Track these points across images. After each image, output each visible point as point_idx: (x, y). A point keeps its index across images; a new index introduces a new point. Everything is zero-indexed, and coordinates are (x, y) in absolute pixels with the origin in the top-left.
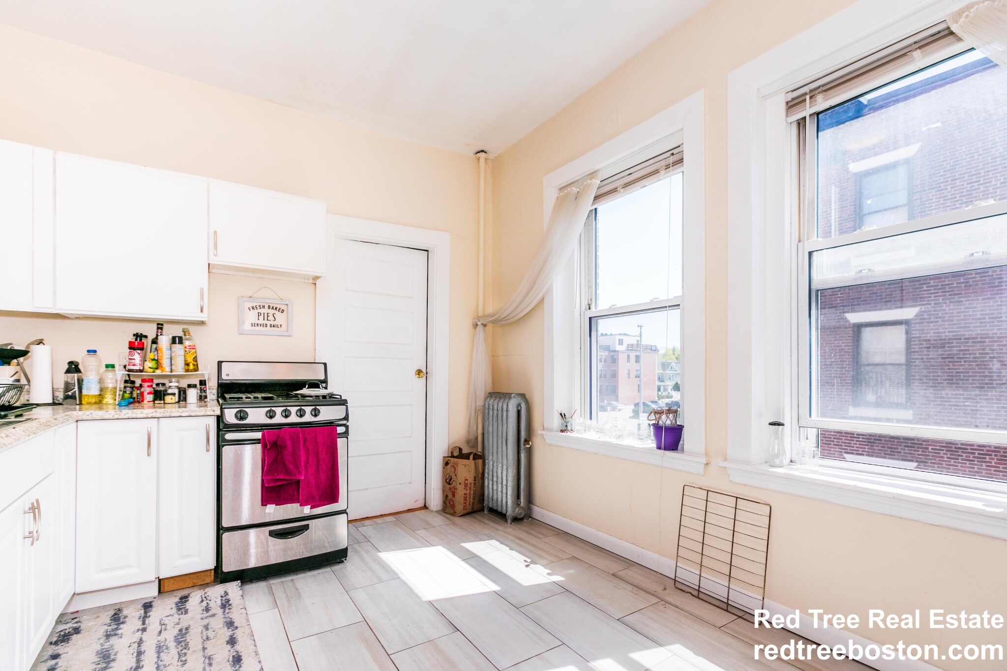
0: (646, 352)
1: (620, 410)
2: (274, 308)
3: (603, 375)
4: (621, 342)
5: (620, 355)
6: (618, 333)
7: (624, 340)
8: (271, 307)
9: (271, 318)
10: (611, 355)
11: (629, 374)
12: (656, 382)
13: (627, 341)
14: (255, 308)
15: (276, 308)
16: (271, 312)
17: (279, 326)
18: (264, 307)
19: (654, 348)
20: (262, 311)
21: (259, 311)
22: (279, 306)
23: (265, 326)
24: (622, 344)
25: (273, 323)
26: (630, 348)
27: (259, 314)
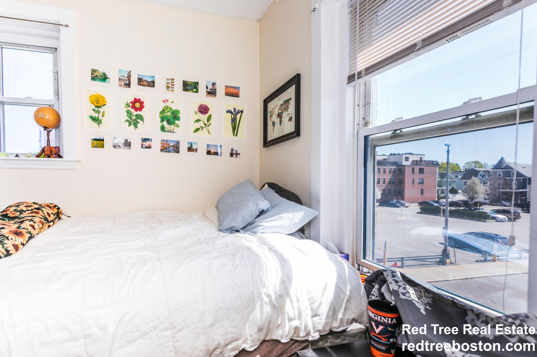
0: (428, 165)
1: (407, 207)
3: (392, 182)
4: (407, 159)
5: (406, 168)
6: (404, 153)
7: (409, 158)
10: (399, 168)
11: (413, 181)
12: (437, 187)
13: (412, 158)
19: (435, 163)
24: (408, 161)
26: (415, 163)
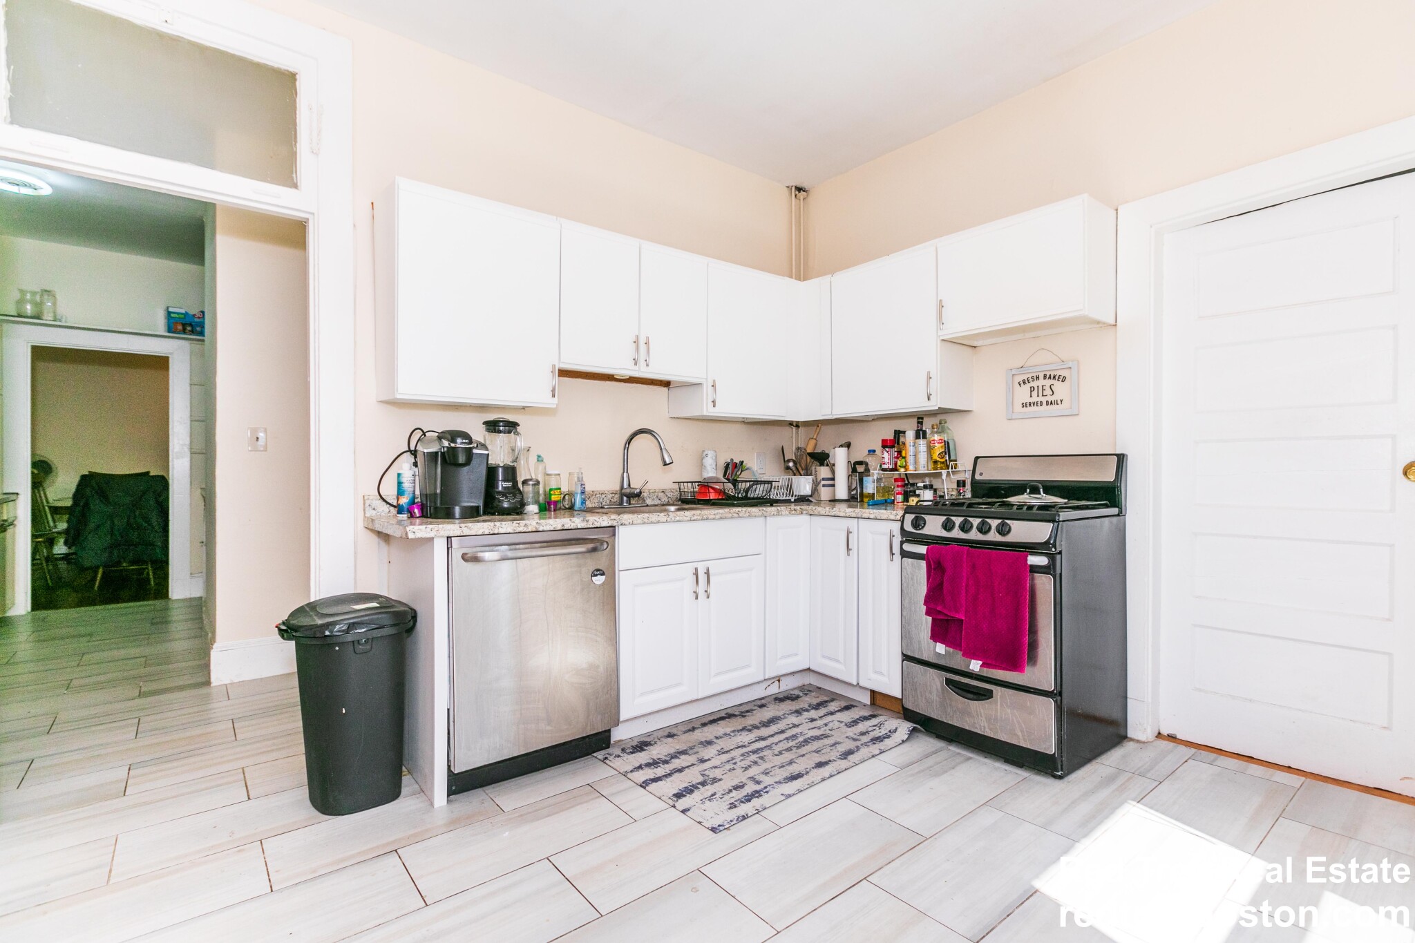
2: (1052, 377)
8: (1048, 377)
9: (1048, 392)
14: (1027, 382)
15: (1054, 377)
16: (1048, 382)
17: (1059, 402)
18: (1038, 378)
20: (1035, 384)
21: (1032, 384)
22: (1058, 373)
23: (1039, 405)
25: (1050, 398)
27: (1032, 389)
